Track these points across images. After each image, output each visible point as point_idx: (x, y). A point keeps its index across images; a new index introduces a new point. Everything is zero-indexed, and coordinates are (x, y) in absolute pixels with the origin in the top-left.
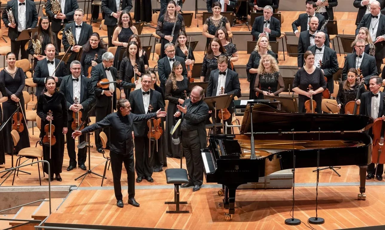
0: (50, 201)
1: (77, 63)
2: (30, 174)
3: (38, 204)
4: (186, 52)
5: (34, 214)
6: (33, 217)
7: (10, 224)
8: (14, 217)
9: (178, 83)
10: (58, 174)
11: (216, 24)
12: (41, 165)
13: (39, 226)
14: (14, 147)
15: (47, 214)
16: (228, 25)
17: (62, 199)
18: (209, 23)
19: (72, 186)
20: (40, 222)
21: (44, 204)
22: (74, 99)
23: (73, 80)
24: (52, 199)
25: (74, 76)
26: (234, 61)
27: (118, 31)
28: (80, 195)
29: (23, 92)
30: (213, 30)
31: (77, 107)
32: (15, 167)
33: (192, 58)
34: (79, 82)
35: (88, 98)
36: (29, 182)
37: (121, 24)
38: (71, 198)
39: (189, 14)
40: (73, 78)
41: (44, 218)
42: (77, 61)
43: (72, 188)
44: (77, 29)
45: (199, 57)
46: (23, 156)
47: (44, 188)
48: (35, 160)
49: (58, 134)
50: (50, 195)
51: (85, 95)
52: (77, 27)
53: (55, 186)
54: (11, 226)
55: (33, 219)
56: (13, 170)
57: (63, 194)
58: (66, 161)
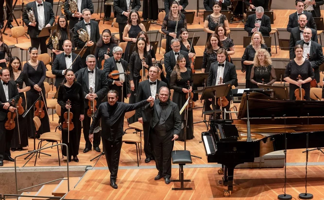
0: (68, 179)
1: (92, 57)
2: (50, 156)
3: (58, 182)
4: (188, 46)
5: (55, 191)
6: (53, 194)
8: (36, 194)
9: (182, 74)
10: (75, 156)
11: (215, 21)
12: (60, 147)
15: (65, 191)
16: (226, 22)
17: (79, 178)
18: (210, 20)
19: (87, 166)
20: (60, 198)
21: (63, 182)
22: (90, 89)
23: (89, 72)
24: (70, 178)
25: (90, 68)
26: (231, 54)
27: (127, 28)
28: (95, 174)
29: (44, 83)
30: (213, 27)
31: (92, 96)
32: (36, 149)
33: (193, 51)
34: (94, 74)
35: (102, 88)
36: (49, 163)
37: (130, 22)
38: (87, 176)
39: (192, 13)
40: (89, 70)
41: (63, 194)
42: (92, 55)
43: (88, 168)
45: (200, 51)
46: (44, 140)
47: (63, 168)
48: (55, 144)
50: (68, 174)
51: (99, 85)
53: (73, 167)
55: (53, 196)
56: (35, 152)
57: (80, 174)
58: (82, 144)
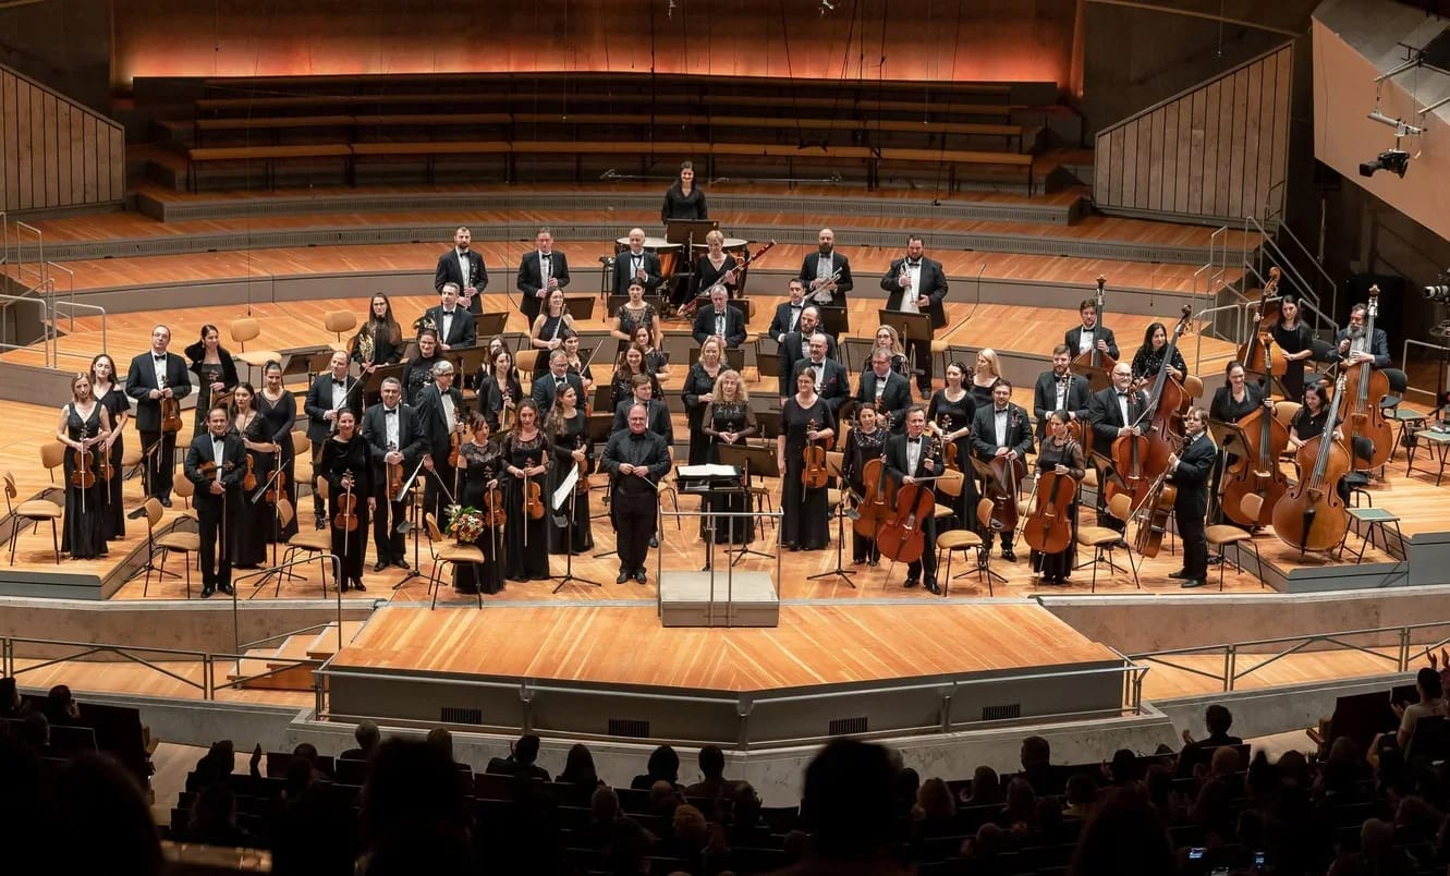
0: (339, 626)
1: (392, 382)
2: (306, 579)
3: (319, 631)
4: (577, 365)
5: (311, 649)
6: (308, 654)
7: (268, 666)
8: (275, 654)
9: (569, 421)
10: (357, 579)
11: (635, 317)
12: (328, 561)
13: (320, 671)
14: (283, 529)
15: (335, 650)
16: (656, 319)
17: (361, 624)
18: (623, 315)
19: (378, 601)
20: (322, 663)
21: (330, 632)
22: (388, 444)
23: (387, 412)
24: (343, 623)
25: (387, 405)
26: (663, 380)
27: (540, 322)
28: (392, 617)
29: (292, 434)
30: (628, 327)
31: (394, 455)
32: (279, 565)
33: (588, 376)
34: (396, 417)
35: (411, 442)
36: (305, 592)
37: (547, 310)
38: (376, 620)
39: (589, 299)
40: (386, 408)
41: (328, 655)
42: (393, 379)
43: (379, 604)
44: (445, 317)
45: (603, 374)
46: (298, 546)
47: (331, 603)
48: (315, 554)
49: (361, 510)
50: (340, 615)
51: (408, 437)
52: (446, 313)
53: (350, 601)
54: (269, 670)
55: (308, 658)
56: (275, 571)
57: (363, 615)
58: (371, 556)
